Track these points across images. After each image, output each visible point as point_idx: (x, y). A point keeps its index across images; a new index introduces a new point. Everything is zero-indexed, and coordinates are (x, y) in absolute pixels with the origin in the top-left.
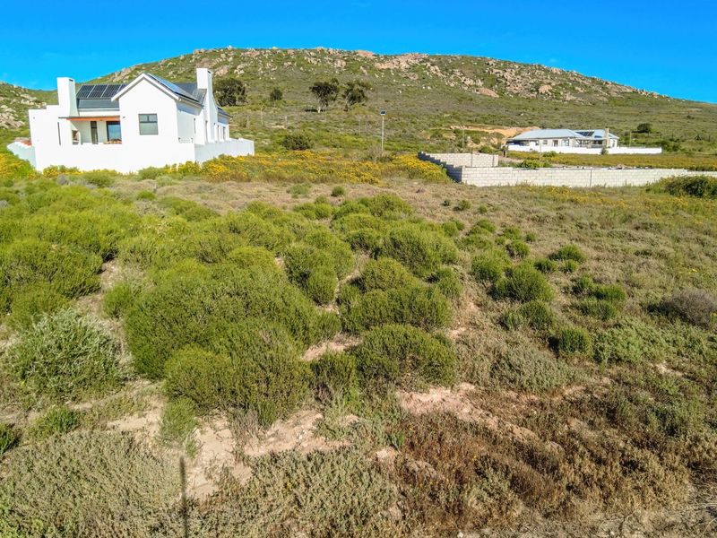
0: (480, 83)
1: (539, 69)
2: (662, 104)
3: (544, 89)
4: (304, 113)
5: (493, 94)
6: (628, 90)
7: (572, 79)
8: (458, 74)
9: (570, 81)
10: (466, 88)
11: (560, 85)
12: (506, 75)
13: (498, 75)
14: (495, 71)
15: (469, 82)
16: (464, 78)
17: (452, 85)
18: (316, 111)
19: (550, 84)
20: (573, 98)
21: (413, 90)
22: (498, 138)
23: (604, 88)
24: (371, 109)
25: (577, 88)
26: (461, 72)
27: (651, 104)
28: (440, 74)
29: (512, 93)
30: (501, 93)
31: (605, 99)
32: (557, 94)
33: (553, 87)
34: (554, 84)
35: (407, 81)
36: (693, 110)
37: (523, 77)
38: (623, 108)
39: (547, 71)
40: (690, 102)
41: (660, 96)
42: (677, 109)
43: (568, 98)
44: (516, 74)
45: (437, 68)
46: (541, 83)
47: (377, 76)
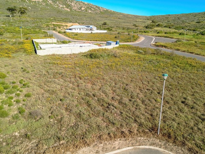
0: (64, 6)
1: (81, 3)
2: (114, 14)
3: (83, 9)
4: (5, 17)
5: (69, 10)
6: (105, 10)
7: (91, 6)
8: (58, 3)
9: (90, 6)
10: (60, 8)
11: (87, 8)
12: (72, 4)
13: (70, 4)
14: (69, 3)
15: (61, 6)
16: (60, 5)
17: (56, 7)
18: (9, 16)
19: (84, 7)
20: (91, 12)
21: (44, 8)
22: (66, 27)
23: (99, 9)
24: (29, 16)
25: (92, 9)
26: (59, 3)
27: (111, 14)
28: (52, 3)
29: (74, 10)
30: (71, 9)
31: (99, 12)
32: (86, 10)
33: (85, 8)
34: (85, 7)
35: (42, 5)
36: (121, 15)
37: (77, 5)
38: (104, 15)
39: (84, 3)
40: (120, 13)
41: (113, 11)
42: (117, 15)
43: (89, 12)
44: (75, 4)
45: (51, 1)
46: (82, 7)
47: (32, 3)
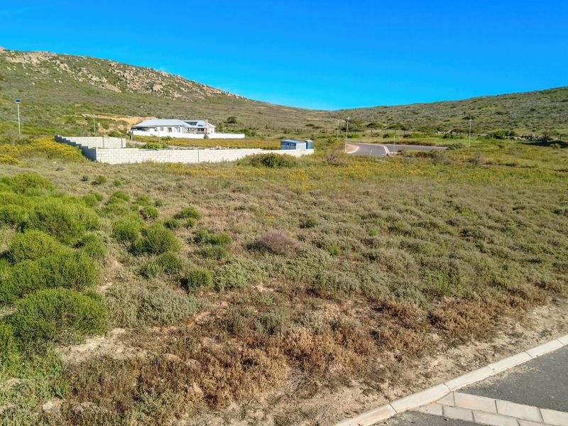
0: (105, 80)
1: (152, 72)
2: (242, 103)
3: (157, 87)
5: (117, 90)
6: (218, 92)
7: (178, 81)
8: (85, 72)
9: (176, 83)
10: (93, 84)
11: (169, 85)
12: (126, 75)
13: (119, 75)
14: (117, 71)
15: (94, 79)
16: (90, 75)
17: (81, 80)
19: (161, 84)
20: (179, 95)
21: (45, 83)
22: (124, 125)
23: (201, 90)
25: (182, 88)
26: (88, 70)
27: (234, 103)
28: (69, 71)
29: (132, 90)
30: (123, 89)
31: (203, 98)
32: (167, 92)
33: (164, 87)
34: (164, 84)
35: (39, 74)
36: (262, 108)
37: (140, 77)
38: (216, 105)
39: (158, 74)
40: (260, 102)
41: (240, 97)
42: (251, 106)
43: (176, 96)
44: (134, 75)
45: (66, 65)
46: (155, 83)
47: (9, 69)
